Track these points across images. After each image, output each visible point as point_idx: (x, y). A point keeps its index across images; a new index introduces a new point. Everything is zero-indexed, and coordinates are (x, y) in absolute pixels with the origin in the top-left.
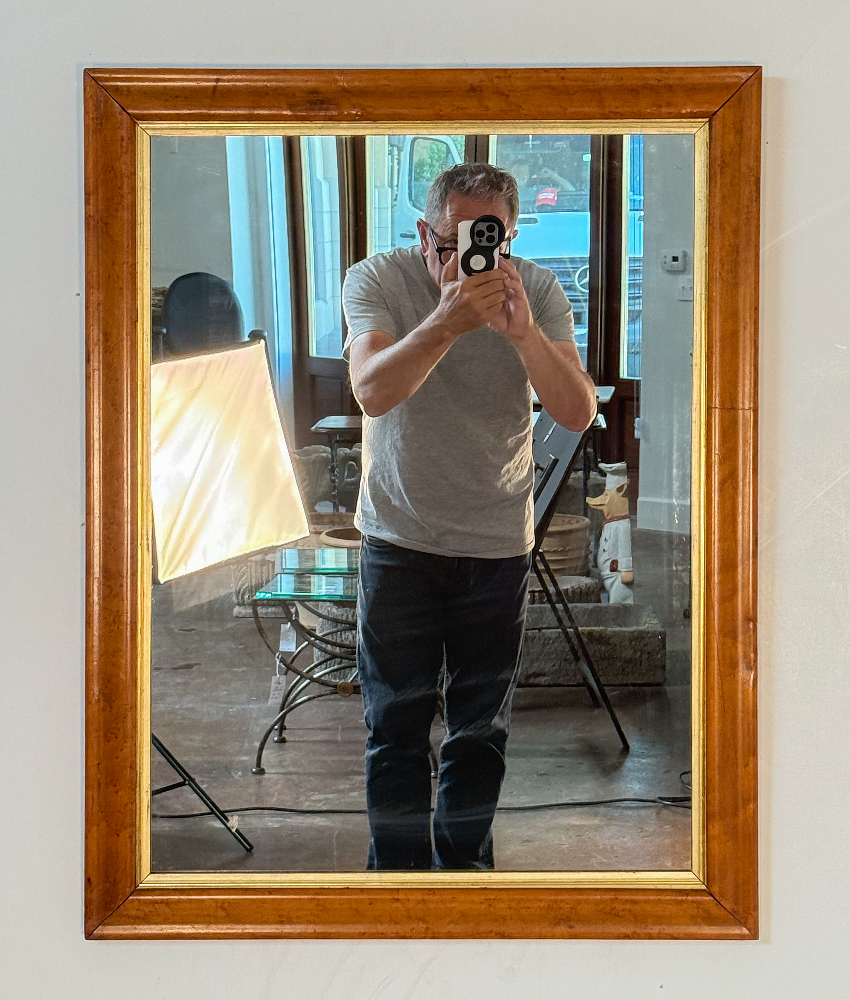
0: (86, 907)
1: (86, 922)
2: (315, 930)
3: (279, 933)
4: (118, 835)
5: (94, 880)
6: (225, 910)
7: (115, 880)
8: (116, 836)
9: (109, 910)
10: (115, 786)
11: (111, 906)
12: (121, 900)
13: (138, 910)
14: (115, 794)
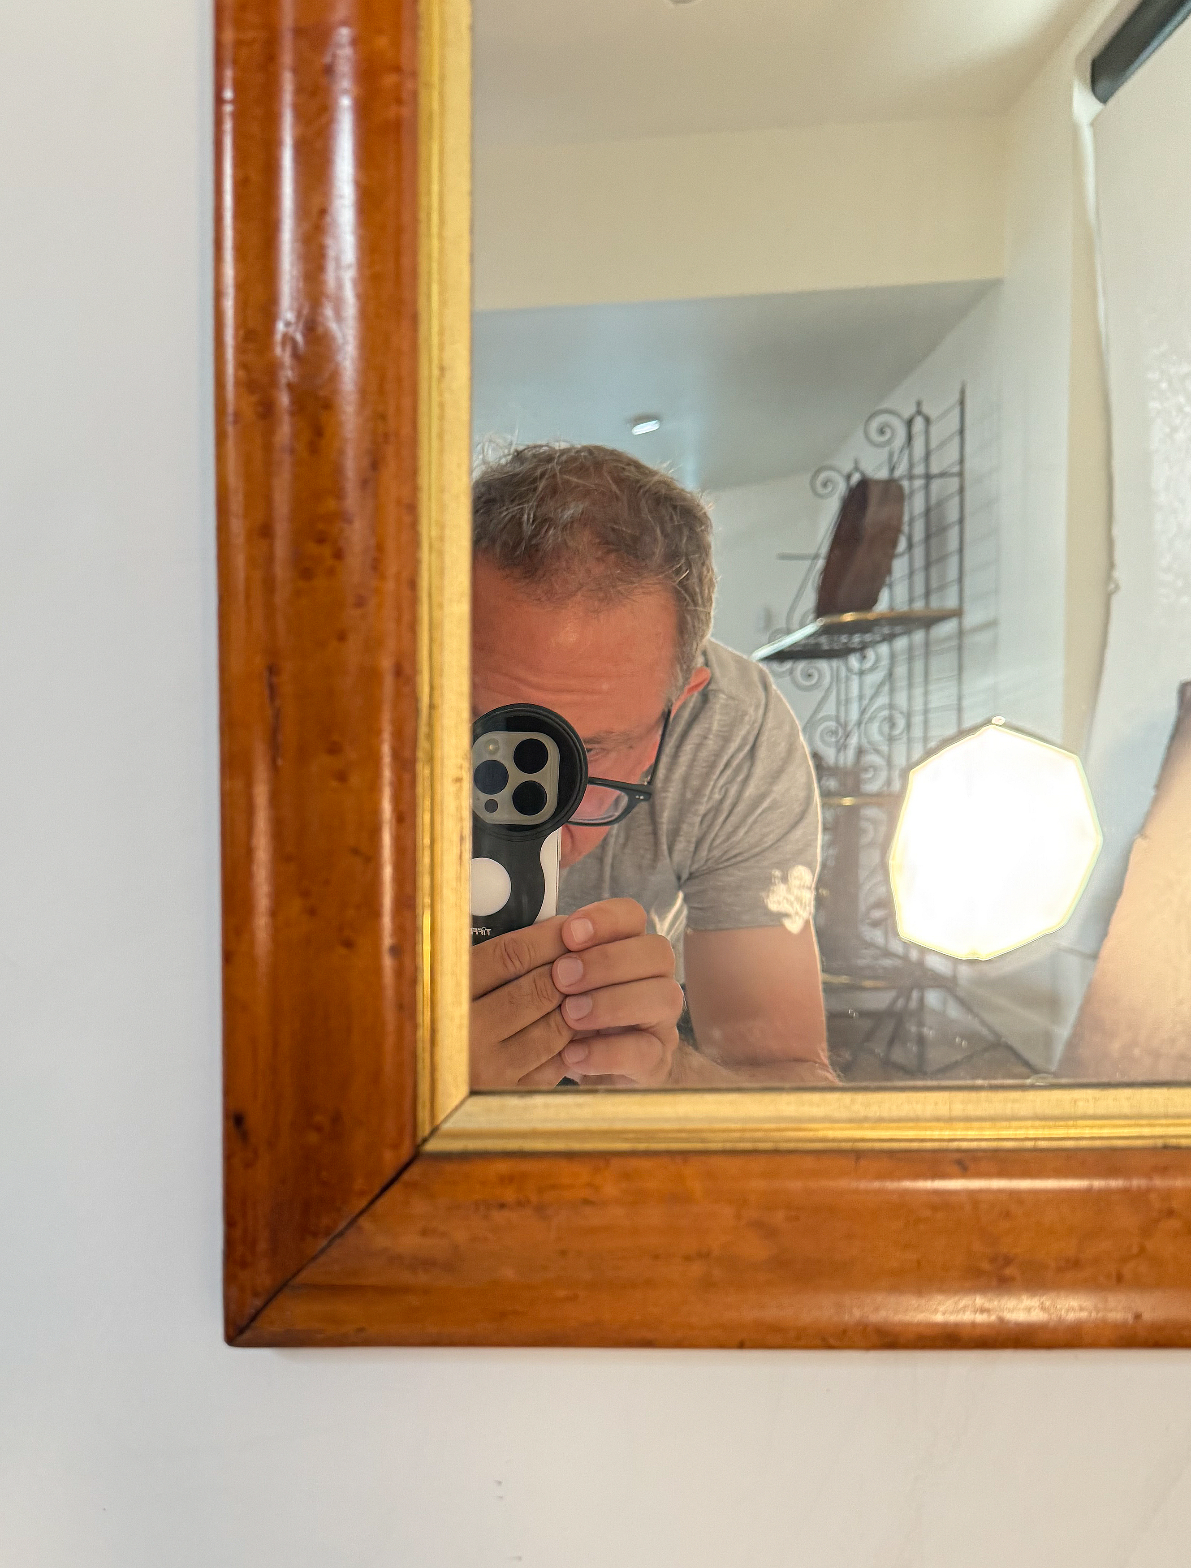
0: (230, 1222)
1: (230, 1278)
2: (1138, 1317)
3: (989, 1326)
4: (348, 944)
5: (255, 1120)
6: (768, 1231)
7: (336, 1119)
8: (342, 951)
9: (315, 1234)
10: (334, 749)
11: (325, 1221)
12: (362, 1193)
13: (424, 1233)
14: (334, 784)
